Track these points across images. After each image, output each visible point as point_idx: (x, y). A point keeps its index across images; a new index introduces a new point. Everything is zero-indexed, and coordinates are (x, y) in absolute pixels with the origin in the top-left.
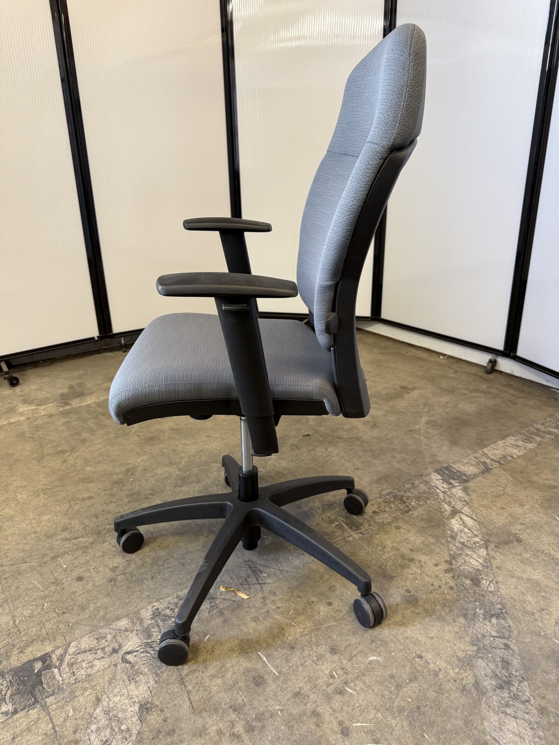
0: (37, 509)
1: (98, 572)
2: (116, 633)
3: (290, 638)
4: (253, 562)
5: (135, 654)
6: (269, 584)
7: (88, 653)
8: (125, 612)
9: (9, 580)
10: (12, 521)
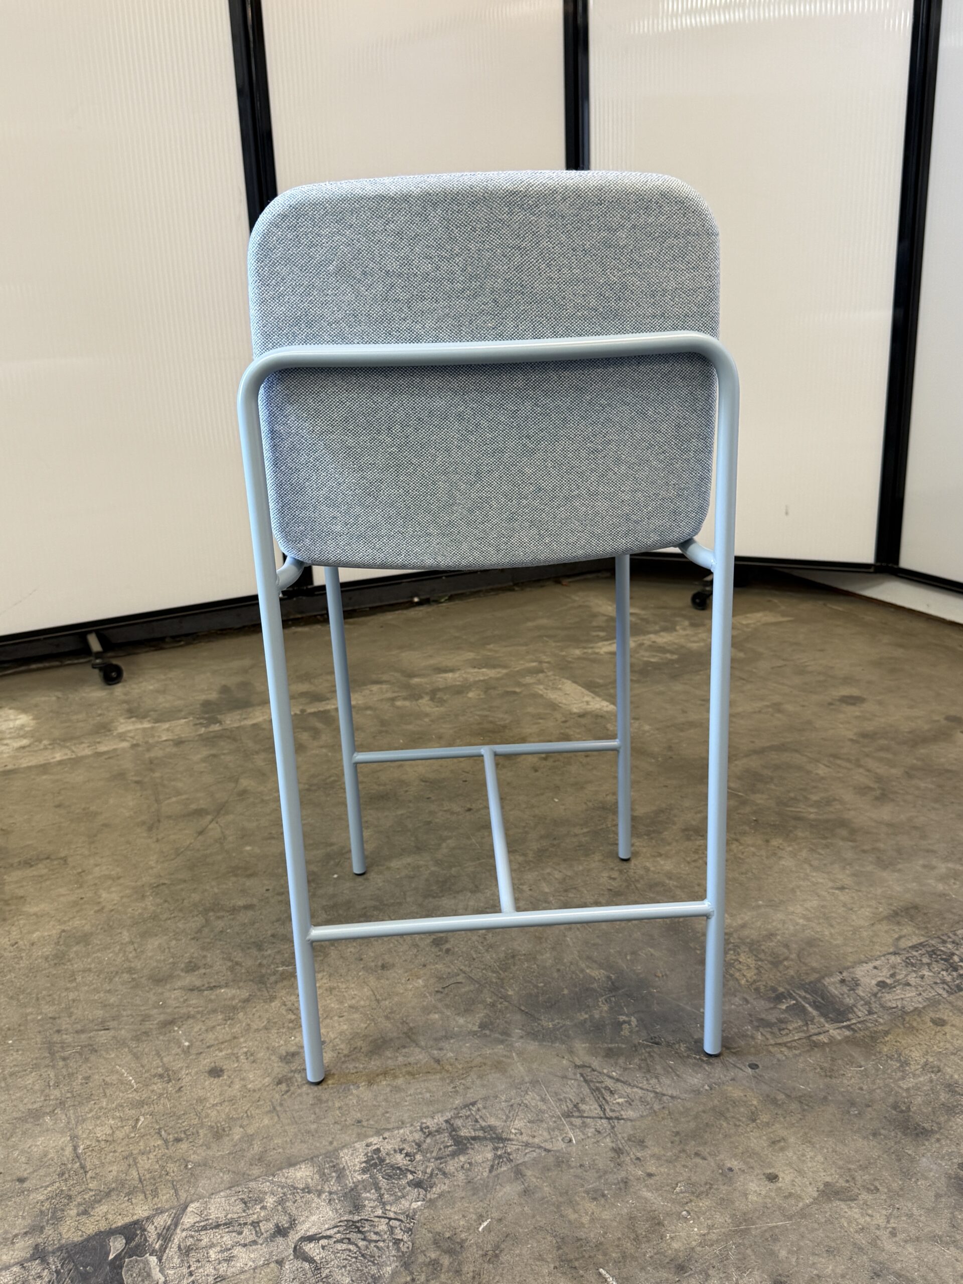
0: (137, 923)
1: (254, 1062)
2: (284, 1194)
3: (675, 1245)
4: (594, 1070)
5: (323, 1242)
6: (631, 1120)
7: (223, 1230)
8: (307, 1151)
9: (72, 1063)
10: (87, 944)
